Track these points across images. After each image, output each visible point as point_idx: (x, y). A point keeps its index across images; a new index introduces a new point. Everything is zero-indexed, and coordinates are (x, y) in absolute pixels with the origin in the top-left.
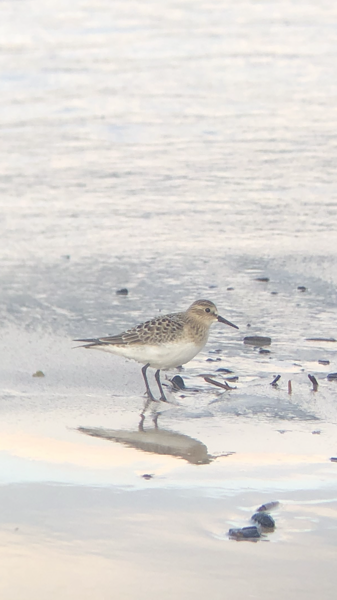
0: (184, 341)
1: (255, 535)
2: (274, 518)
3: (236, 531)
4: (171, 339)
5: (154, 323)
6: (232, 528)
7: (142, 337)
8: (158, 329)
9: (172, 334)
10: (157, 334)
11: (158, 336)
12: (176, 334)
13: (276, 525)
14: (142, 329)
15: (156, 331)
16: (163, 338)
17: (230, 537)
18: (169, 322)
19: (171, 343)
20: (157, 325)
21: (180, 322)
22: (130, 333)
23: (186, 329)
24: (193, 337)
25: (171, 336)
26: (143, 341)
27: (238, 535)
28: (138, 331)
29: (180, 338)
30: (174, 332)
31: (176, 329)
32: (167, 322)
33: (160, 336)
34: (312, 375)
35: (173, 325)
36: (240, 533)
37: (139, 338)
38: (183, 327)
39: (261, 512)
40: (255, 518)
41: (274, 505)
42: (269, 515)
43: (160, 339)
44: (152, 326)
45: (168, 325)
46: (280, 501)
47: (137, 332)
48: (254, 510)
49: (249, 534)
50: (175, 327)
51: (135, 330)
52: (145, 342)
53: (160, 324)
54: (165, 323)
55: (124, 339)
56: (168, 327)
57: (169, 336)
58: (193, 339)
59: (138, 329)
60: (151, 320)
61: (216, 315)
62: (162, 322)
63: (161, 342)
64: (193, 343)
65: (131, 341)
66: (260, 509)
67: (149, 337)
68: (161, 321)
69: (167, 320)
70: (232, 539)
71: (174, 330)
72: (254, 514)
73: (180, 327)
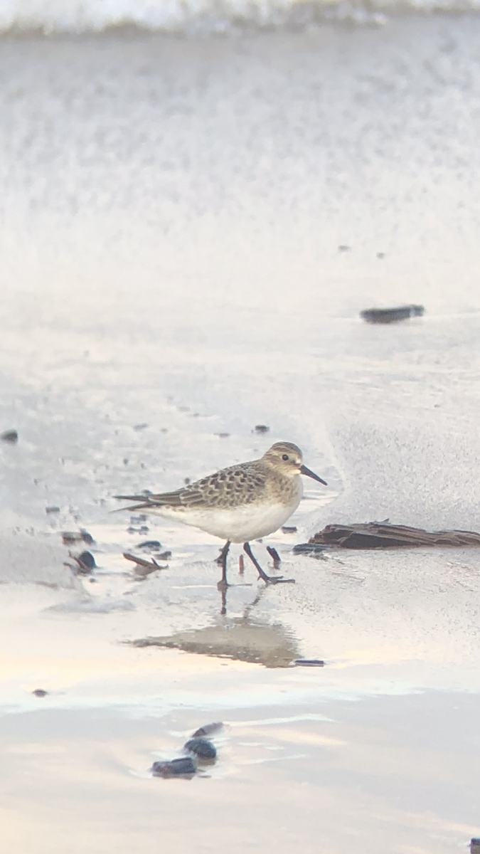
0: (267, 503)
1: (190, 769)
2: (215, 746)
3: (163, 766)
4: (248, 501)
5: (223, 478)
6: (158, 760)
7: (207, 497)
8: (229, 486)
9: (249, 493)
10: (228, 493)
11: (229, 496)
12: (255, 493)
13: (217, 754)
14: (207, 486)
15: (226, 489)
16: (236, 498)
17: (156, 773)
18: (245, 476)
19: (248, 506)
20: (228, 480)
21: (260, 476)
22: (191, 490)
23: (269, 485)
24: (279, 496)
25: (247, 497)
26: (209, 502)
27: (167, 770)
28: (202, 488)
29: (262, 498)
30: (252, 490)
31: (254, 486)
32: (242, 476)
33: (233, 496)
34: (271, 548)
35: (250, 481)
36: (169, 767)
37: (203, 498)
38: (263, 482)
39: (198, 738)
40: (190, 746)
41: (215, 727)
42: (208, 741)
43: (231, 499)
44: (221, 481)
45: (243, 480)
46: (224, 723)
47: (200, 490)
48: (188, 735)
49: (181, 769)
50: (252, 483)
51: (197, 487)
52: (211, 504)
53: (231, 479)
54: (238, 478)
55: (182, 498)
56: (242, 484)
57: (244, 496)
58: (279, 498)
59: (201, 486)
60: (220, 473)
61: (298, 465)
62: (236, 477)
63: (234, 504)
64: (281, 504)
65: (191, 502)
66: (197, 734)
67: (216, 497)
68: (233, 474)
69: (242, 472)
70: (158, 776)
71: (251, 487)
72: (188, 741)
73: (260, 483)
